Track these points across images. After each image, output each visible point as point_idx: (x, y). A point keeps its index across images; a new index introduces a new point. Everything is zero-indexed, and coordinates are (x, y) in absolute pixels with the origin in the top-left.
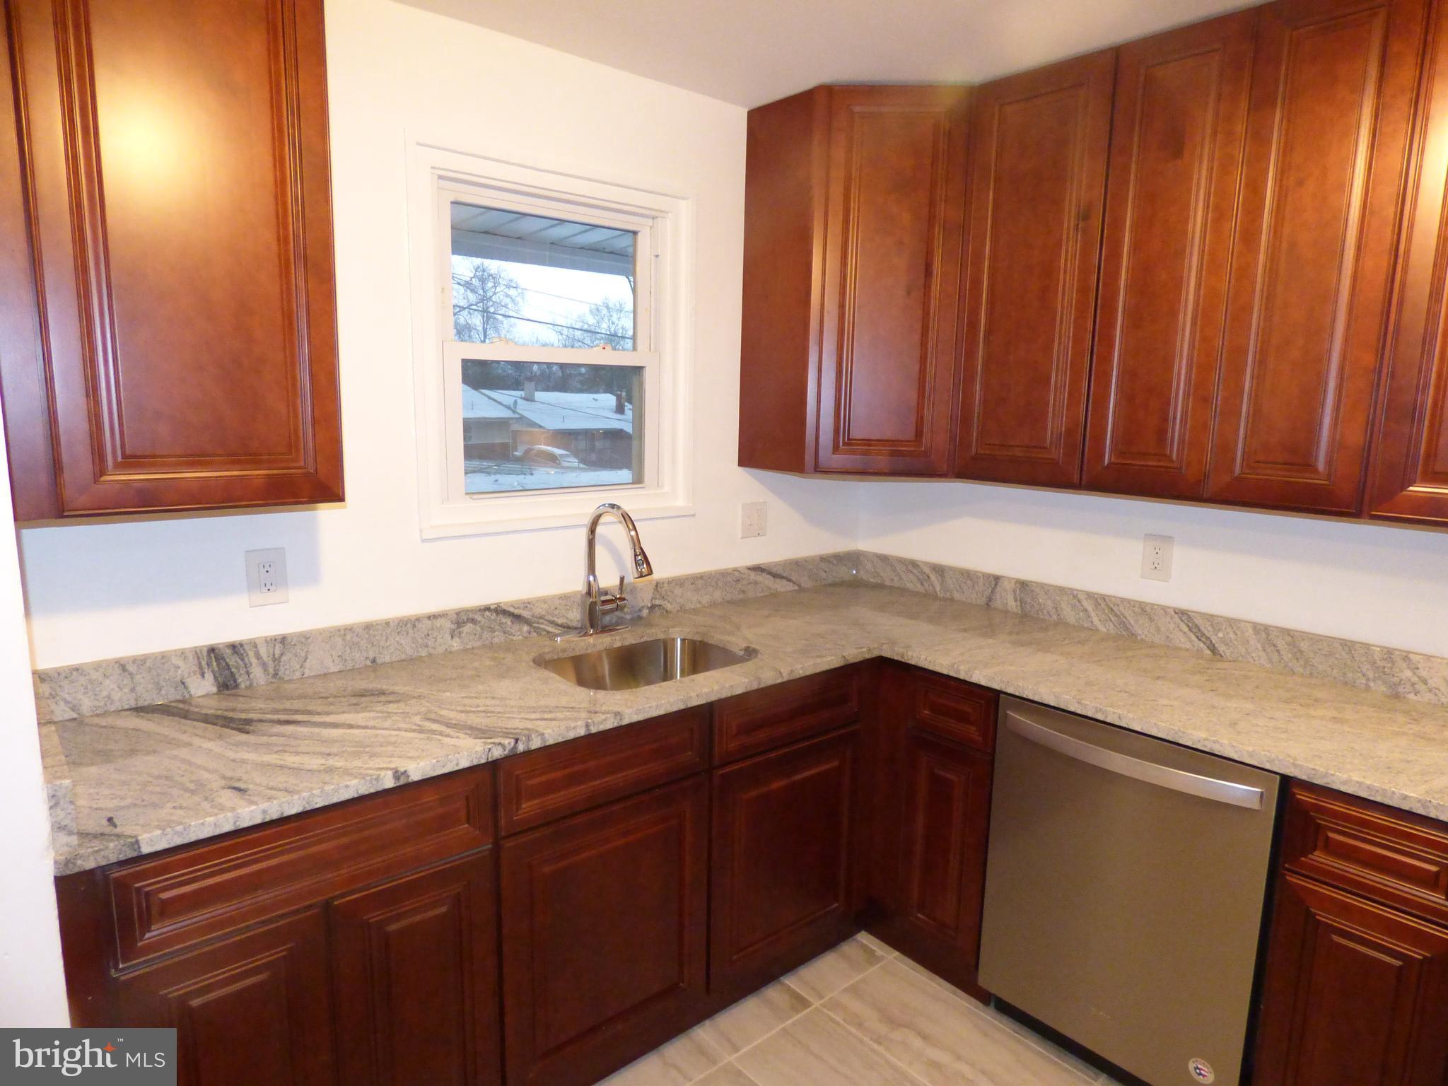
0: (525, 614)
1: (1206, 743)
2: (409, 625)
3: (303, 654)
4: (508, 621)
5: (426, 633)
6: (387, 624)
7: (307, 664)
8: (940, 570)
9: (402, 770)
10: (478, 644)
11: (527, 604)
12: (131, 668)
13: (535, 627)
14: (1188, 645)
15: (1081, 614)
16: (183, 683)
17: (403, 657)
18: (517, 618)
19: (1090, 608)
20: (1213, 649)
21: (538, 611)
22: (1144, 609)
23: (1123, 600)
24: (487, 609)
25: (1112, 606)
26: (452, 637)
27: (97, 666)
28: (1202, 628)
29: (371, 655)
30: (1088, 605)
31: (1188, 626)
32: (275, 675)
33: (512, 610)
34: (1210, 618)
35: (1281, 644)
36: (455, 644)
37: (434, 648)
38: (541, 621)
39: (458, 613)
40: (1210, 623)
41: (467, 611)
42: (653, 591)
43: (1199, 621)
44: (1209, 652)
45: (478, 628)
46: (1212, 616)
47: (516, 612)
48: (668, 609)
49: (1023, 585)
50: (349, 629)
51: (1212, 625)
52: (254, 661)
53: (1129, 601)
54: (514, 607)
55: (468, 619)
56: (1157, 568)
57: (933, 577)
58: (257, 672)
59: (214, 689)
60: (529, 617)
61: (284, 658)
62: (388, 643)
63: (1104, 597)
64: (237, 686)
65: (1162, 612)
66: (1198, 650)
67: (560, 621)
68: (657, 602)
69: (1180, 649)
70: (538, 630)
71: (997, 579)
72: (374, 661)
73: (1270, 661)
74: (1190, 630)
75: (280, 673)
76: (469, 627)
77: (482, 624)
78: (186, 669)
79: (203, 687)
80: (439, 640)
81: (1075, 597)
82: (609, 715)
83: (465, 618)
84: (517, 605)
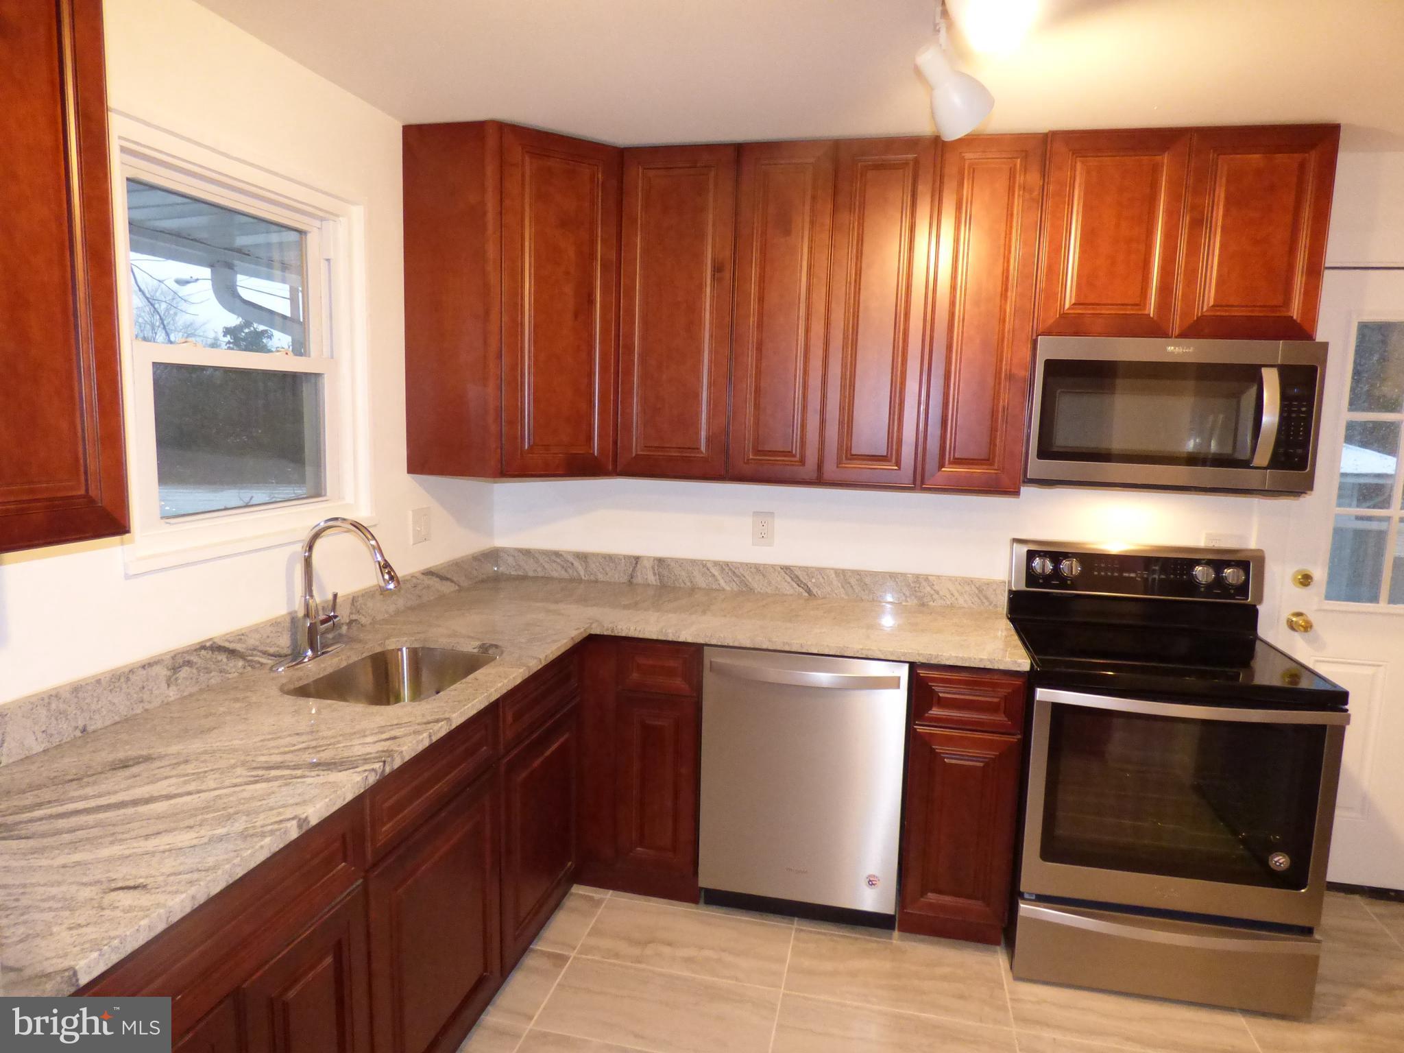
0: (240, 647)
1: (863, 652)
2: (122, 680)
4: (222, 657)
5: (140, 685)
6: (99, 681)
7: (4, 748)
8: (583, 557)
9: (303, 816)
10: (195, 689)
11: (241, 636)
13: (249, 661)
14: (791, 592)
15: (710, 579)
17: (117, 718)
18: (232, 653)
19: (716, 573)
20: (809, 592)
21: (252, 642)
22: (758, 569)
23: (741, 564)
24: (203, 647)
25: (734, 569)
26: (168, 685)
28: (801, 578)
29: (81, 723)
30: (715, 571)
31: (791, 577)
33: (227, 645)
34: (806, 569)
35: (853, 581)
36: (171, 694)
37: (150, 702)
38: (255, 653)
39: (174, 657)
40: (806, 573)
41: (182, 652)
42: (350, 605)
43: (798, 573)
44: (807, 594)
45: (195, 671)
46: (807, 568)
47: (231, 646)
48: (363, 623)
49: (661, 561)
50: (55, 696)
51: (807, 574)
53: (747, 564)
55: (184, 662)
56: (763, 536)
57: (576, 564)
60: (243, 650)
62: (99, 706)
63: (727, 564)
65: (772, 570)
66: (799, 594)
67: (272, 650)
68: (354, 617)
69: (787, 595)
70: (252, 664)
71: (637, 559)
72: (84, 730)
73: (847, 594)
74: (792, 580)
76: (185, 672)
77: (198, 665)
80: (156, 692)
81: (704, 566)
82: (443, 723)
83: (181, 661)
84: (231, 639)
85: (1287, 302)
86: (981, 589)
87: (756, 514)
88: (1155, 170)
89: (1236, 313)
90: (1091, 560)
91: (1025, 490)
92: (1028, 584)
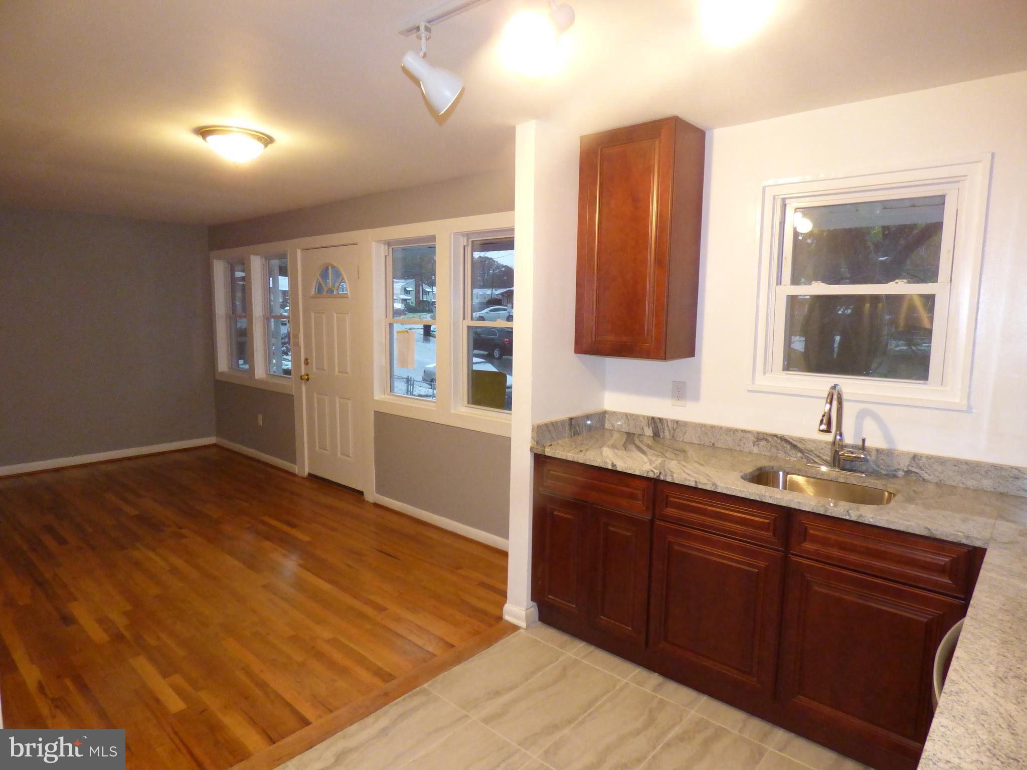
0: (799, 445)
2: (732, 432)
3: (684, 431)
4: (789, 447)
5: (740, 438)
6: (721, 428)
7: (685, 436)
9: (615, 464)
10: (769, 454)
11: (801, 440)
12: (629, 417)
16: (643, 429)
17: (727, 447)
18: (794, 447)
24: (776, 436)
26: (754, 445)
27: (620, 413)
29: (712, 442)
32: (673, 437)
33: (791, 440)
36: (755, 450)
37: (743, 448)
39: (758, 433)
41: (763, 433)
42: (910, 460)
45: (769, 445)
47: (794, 443)
48: (925, 478)
50: (704, 426)
52: (666, 427)
54: (792, 439)
55: (763, 438)
58: (667, 433)
59: (652, 435)
60: (803, 448)
61: (677, 430)
62: (721, 438)
64: (659, 436)
67: (825, 457)
68: (914, 470)
70: (807, 458)
72: (713, 444)
75: (675, 436)
76: (763, 443)
77: (772, 443)
78: (644, 423)
79: (649, 432)
80: (747, 445)
84: (793, 439)
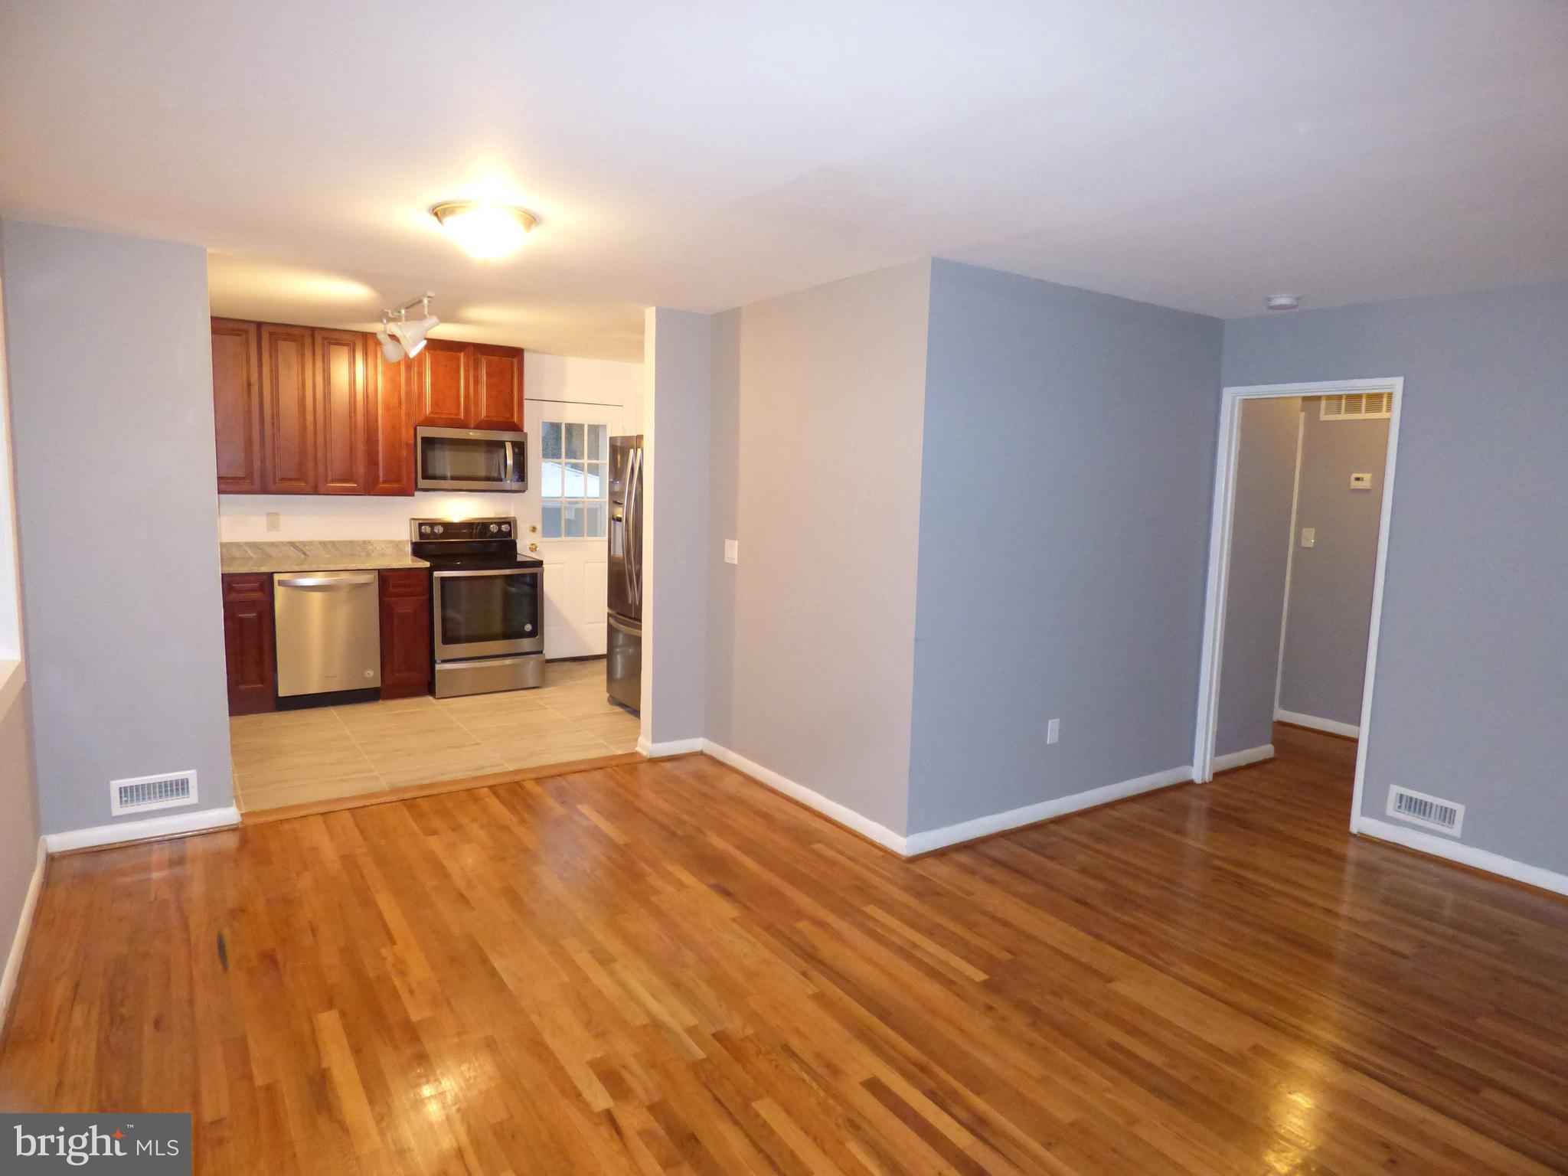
14: (293, 553)
20: (305, 554)
22: (273, 544)
23: (261, 542)
25: (258, 546)
28: (299, 547)
30: (246, 548)
31: (294, 547)
34: (304, 544)
35: (329, 547)
40: (301, 544)
43: (298, 544)
44: (303, 556)
46: (301, 541)
53: (265, 542)
56: (273, 526)
63: (253, 543)
65: (281, 544)
66: (299, 556)
69: (292, 557)
73: (325, 552)
74: (295, 549)
81: (238, 545)
85: (512, 416)
86: (397, 545)
87: (268, 514)
88: (458, 359)
89: (494, 419)
90: (447, 526)
91: (417, 493)
92: (420, 538)
